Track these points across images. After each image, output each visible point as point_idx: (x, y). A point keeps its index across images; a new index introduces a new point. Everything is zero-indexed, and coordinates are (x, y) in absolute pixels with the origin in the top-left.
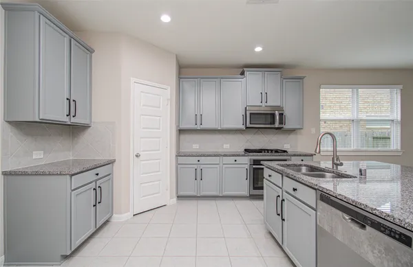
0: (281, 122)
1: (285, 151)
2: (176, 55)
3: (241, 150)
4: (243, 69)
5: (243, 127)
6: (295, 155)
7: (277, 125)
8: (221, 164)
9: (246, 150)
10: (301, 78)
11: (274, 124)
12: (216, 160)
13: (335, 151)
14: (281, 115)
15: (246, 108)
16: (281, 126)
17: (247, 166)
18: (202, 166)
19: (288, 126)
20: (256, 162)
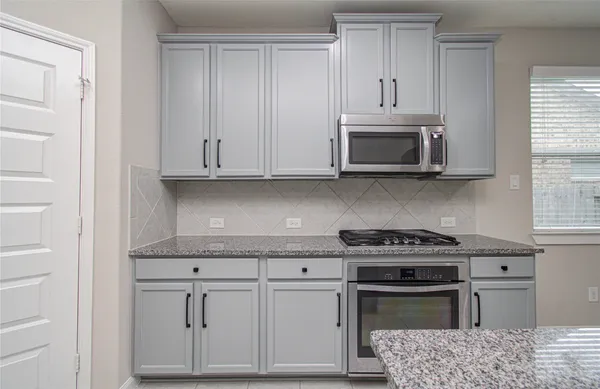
0: (437, 157)
1: (452, 241)
5: (333, 172)
6: (481, 254)
7: (424, 165)
8: (263, 280)
10: (490, 40)
11: (416, 161)
12: (247, 268)
16: (435, 168)
17: (339, 286)
18: (206, 287)
19: (456, 166)
20: (365, 275)
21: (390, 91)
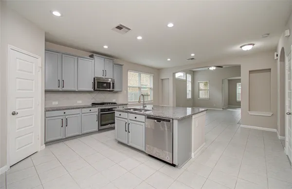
0: (113, 88)
1: (115, 103)
2: (45, 33)
3: (90, 104)
4: (93, 54)
5: (92, 90)
6: (120, 105)
7: (111, 89)
8: (81, 114)
9: (93, 104)
10: (122, 65)
11: (110, 88)
12: (78, 111)
13: (144, 101)
14: (113, 84)
15: (94, 78)
16: (113, 89)
17: (97, 113)
18: (67, 117)
19: (115, 90)
20: (102, 110)
21: (104, 72)
